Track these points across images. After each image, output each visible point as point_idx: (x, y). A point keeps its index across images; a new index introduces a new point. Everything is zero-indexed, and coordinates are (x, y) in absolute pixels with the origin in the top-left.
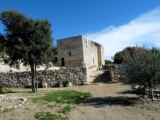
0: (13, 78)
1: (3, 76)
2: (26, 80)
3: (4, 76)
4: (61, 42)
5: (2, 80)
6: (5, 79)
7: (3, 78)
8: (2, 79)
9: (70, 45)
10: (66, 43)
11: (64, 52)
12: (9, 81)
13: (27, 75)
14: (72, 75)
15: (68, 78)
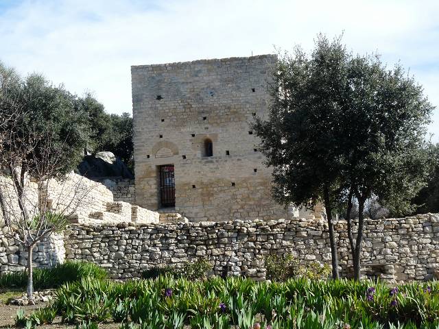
0: (171, 248)
1: (129, 239)
2: (224, 255)
3: (132, 239)
4: (159, 81)
5: (126, 252)
6: (137, 249)
7: (127, 244)
8: (126, 250)
9: (209, 101)
10: (184, 90)
11: (172, 136)
12: (152, 259)
13: (228, 237)
14: (394, 244)
15: (380, 253)
